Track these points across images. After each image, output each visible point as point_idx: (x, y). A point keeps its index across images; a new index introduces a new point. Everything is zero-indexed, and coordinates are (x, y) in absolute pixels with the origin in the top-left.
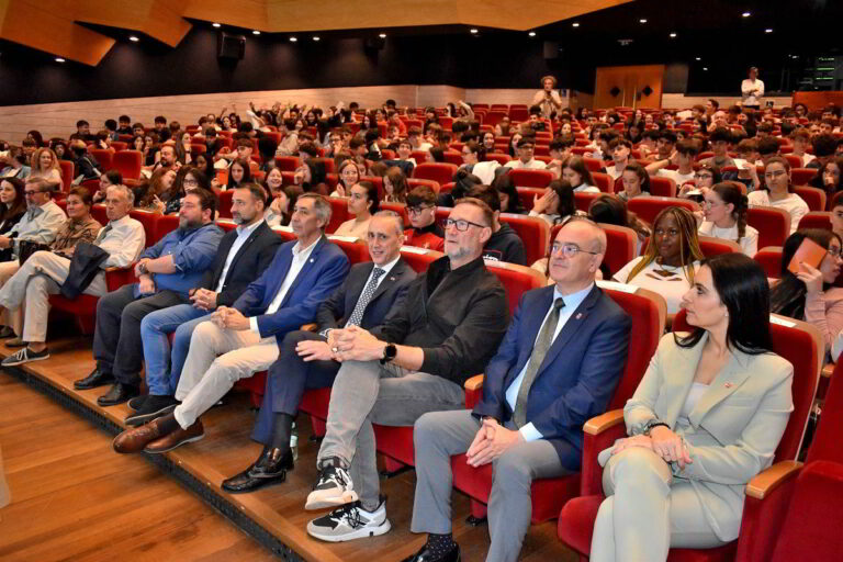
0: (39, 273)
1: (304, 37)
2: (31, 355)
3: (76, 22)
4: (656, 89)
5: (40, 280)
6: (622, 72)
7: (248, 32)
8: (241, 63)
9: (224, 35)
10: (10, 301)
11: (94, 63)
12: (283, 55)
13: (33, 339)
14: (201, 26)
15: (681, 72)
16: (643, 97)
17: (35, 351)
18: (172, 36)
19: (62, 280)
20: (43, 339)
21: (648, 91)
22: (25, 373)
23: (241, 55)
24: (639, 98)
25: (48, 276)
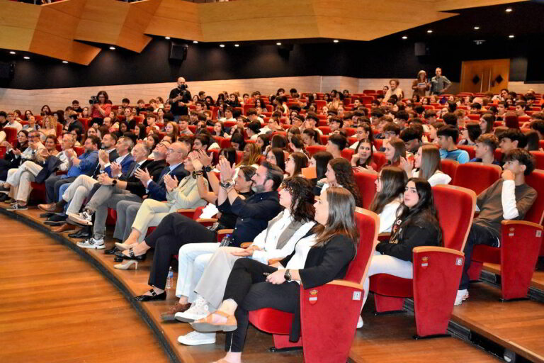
0: (27, 170)
1: (229, 45)
2: (19, 207)
3: (75, 40)
4: (506, 77)
5: (27, 173)
6: (479, 65)
7: (190, 42)
8: (185, 63)
9: (173, 44)
10: (13, 182)
11: (87, 63)
12: (216, 57)
13: (21, 199)
14: (157, 39)
15: (522, 64)
16: (496, 83)
17: (21, 205)
18: (137, 46)
19: (36, 174)
20: (26, 200)
21: (499, 79)
22: (16, 214)
23: (185, 57)
24: (493, 85)
25: (31, 173)
